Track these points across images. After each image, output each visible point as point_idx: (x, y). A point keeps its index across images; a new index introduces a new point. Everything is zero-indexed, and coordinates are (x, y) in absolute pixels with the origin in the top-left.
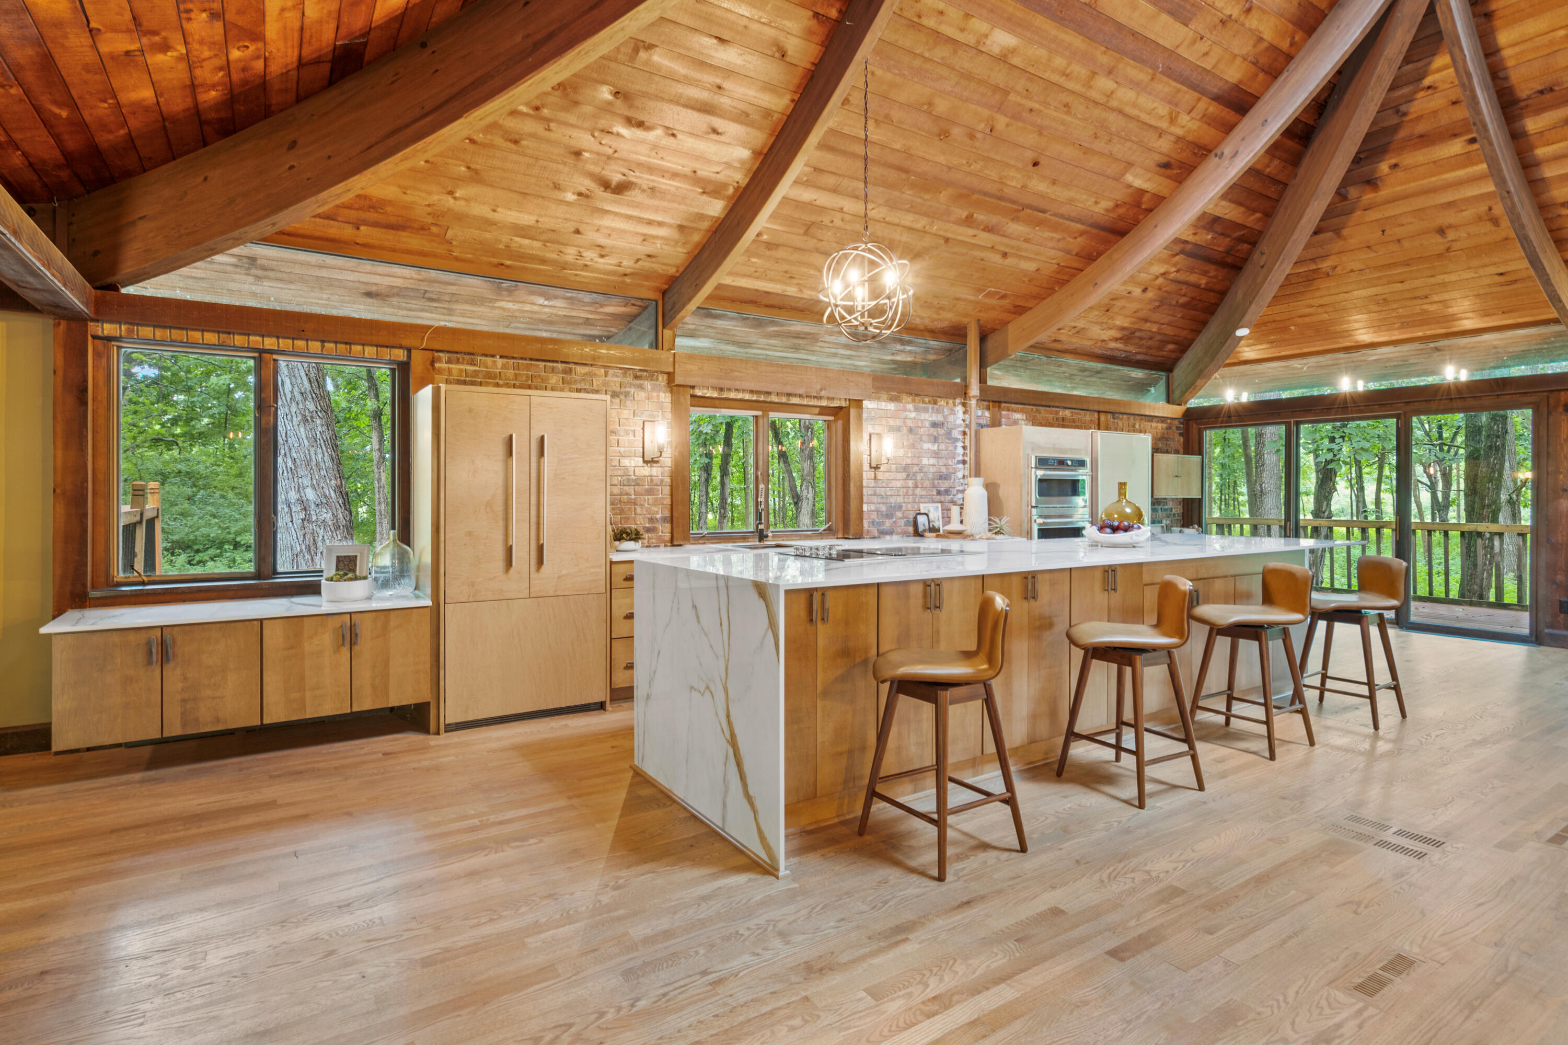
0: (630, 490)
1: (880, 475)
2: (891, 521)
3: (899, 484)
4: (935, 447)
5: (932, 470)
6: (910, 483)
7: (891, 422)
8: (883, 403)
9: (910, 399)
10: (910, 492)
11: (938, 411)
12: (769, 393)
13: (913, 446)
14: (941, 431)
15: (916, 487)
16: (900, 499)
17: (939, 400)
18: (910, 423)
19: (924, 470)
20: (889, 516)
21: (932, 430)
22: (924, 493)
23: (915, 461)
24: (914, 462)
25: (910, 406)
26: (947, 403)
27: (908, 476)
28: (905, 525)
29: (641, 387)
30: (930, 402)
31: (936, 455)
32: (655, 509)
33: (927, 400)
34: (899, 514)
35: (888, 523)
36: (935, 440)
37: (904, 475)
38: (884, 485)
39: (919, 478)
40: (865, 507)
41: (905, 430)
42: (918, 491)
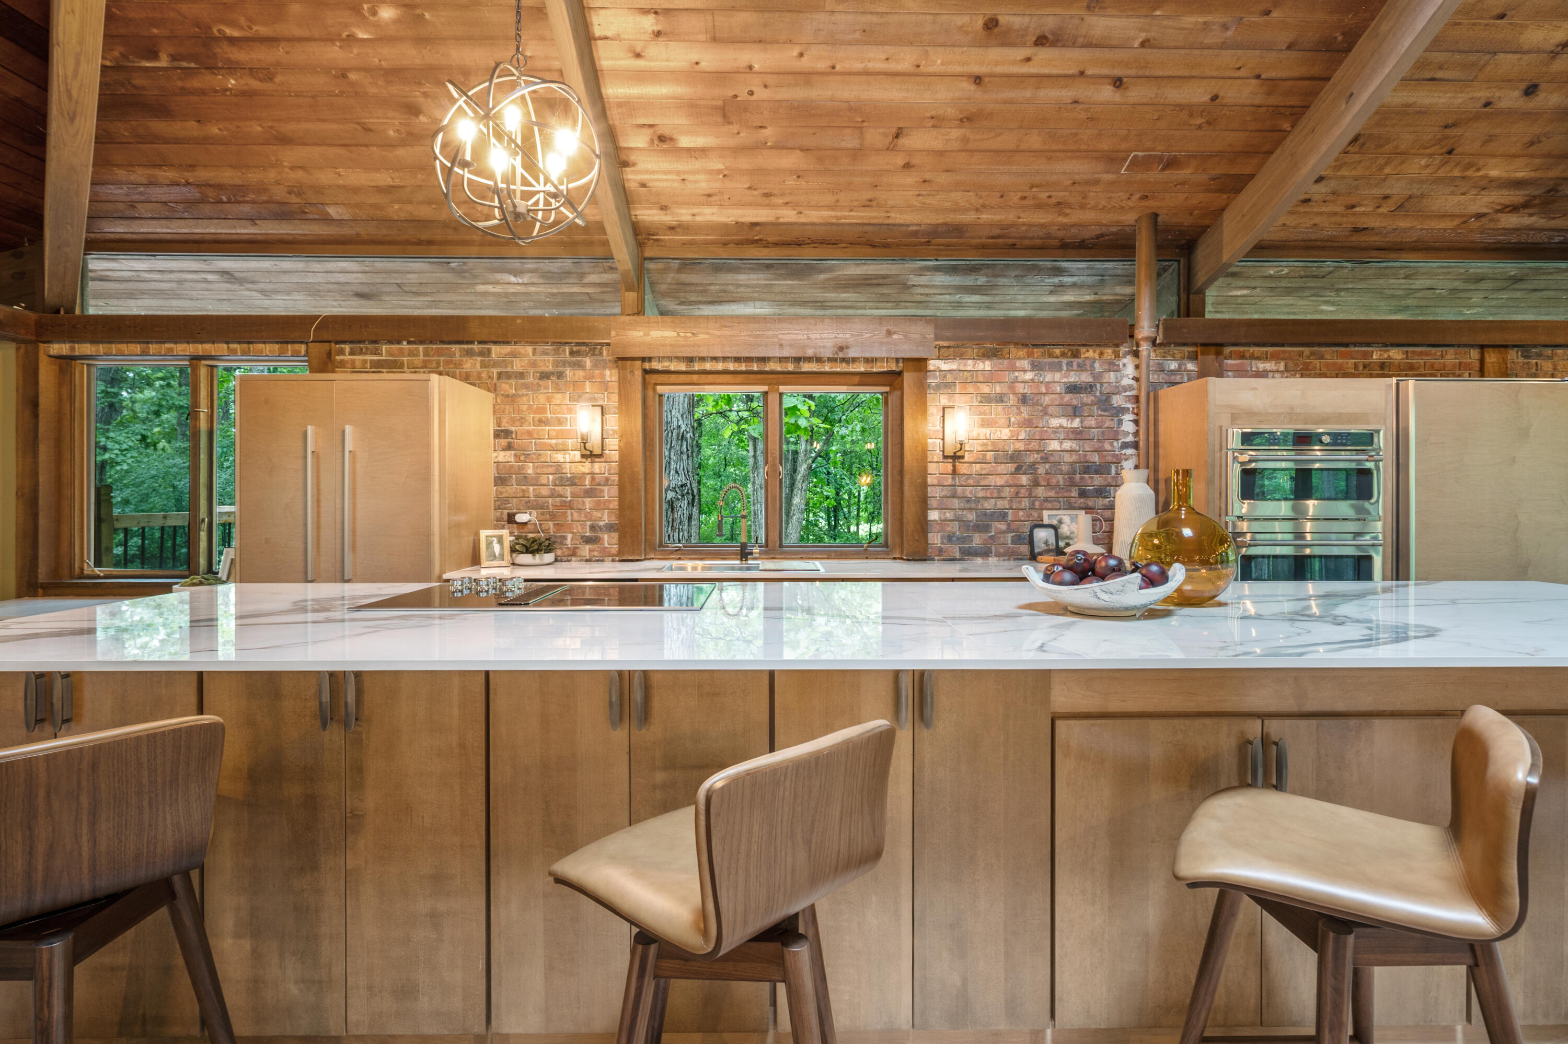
0: (568, 491)
1: (962, 468)
2: (985, 536)
3: (1000, 481)
4: (1076, 423)
5: (1068, 458)
6: (1024, 479)
7: (986, 389)
8: (970, 362)
9: (1022, 352)
10: (1023, 492)
11: (1081, 368)
12: (763, 360)
13: (1028, 423)
14: (1087, 399)
15: (1036, 484)
16: (1001, 504)
17: (1083, 350)
18: (1021, 389)
19: (1052, 459)
20: (981, 527)
21: (1067, 398)
22: (1052, 494)
23: (1034, 445)
24: (1030, 447)
25: (1025, 364)
26: (1101, 354)
27: (1018, 469)
28: (1013, 542)
29: (579, 365)
30: (1063, 355)
31: (1077, 435)
32: (597, 514)
33: (1057, 351)
34: (1002, 526)
35: (977, 540)
36: (1075, 412)
37: (1011, 467)
38: (971, 482)
39: (1040, 471)
40: (933, 515)
41: (1012, 400)
42: (1040, 492)
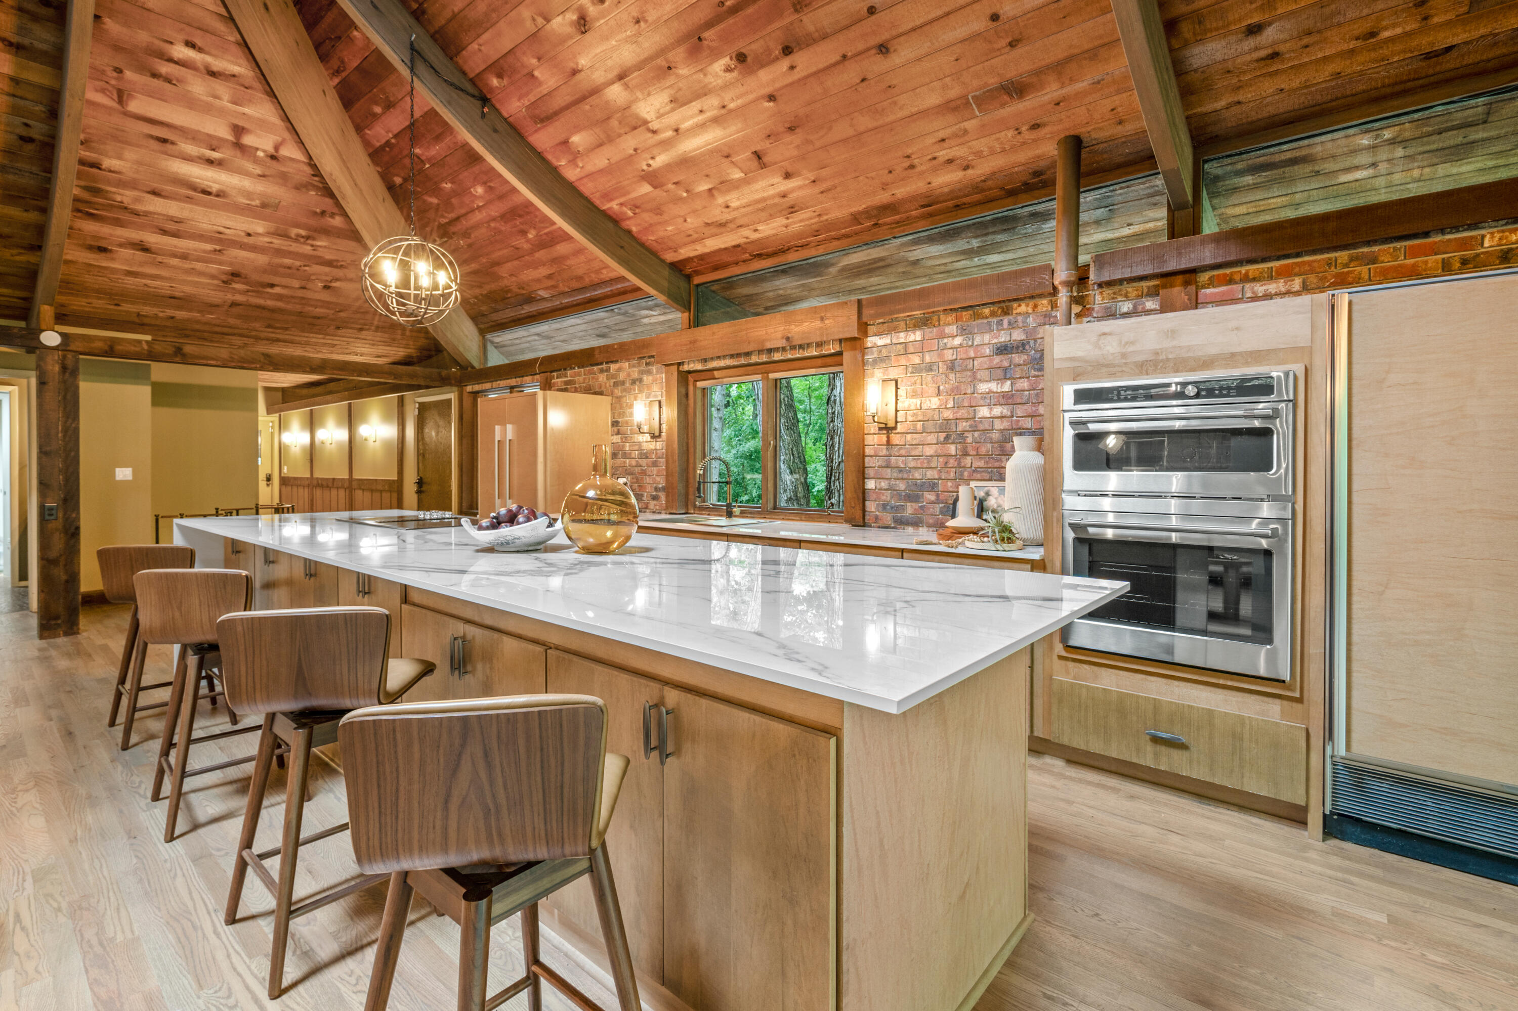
1: (896, 439)
2: (916, 506)
3: (929, 451)
4: (1007, 386)
5: (998, 425)
6: (952, 449)
7: (916, 359)
8: (902, 335)
9: (951, 318)
10: (952, 462)
11: (1012, 326)
13: (955, 391)
14: (1018, 358)
15: (966, 454)
16: (931, 474)
17: (1015, 305)
18: (949, 355)
19: (981, 427)
20: (912, 498)
21: (997, 360)
22: (981, 463)
23: (963, 413)
24: (959, 415)
25: (952, 329)
26: (1035, 306)
27: (947, 438)
28: (941, 513)
30: (993, 314)
31: (1007, 399)
33: (987, 311)
34: (931, 497)
35: (910, 509)
36: (1005, 374)
37: (942, 436)
38: (903, 452)
39: (969, 440)
40: (870, 484)
41: (943, 367)
42: (968, 461)
